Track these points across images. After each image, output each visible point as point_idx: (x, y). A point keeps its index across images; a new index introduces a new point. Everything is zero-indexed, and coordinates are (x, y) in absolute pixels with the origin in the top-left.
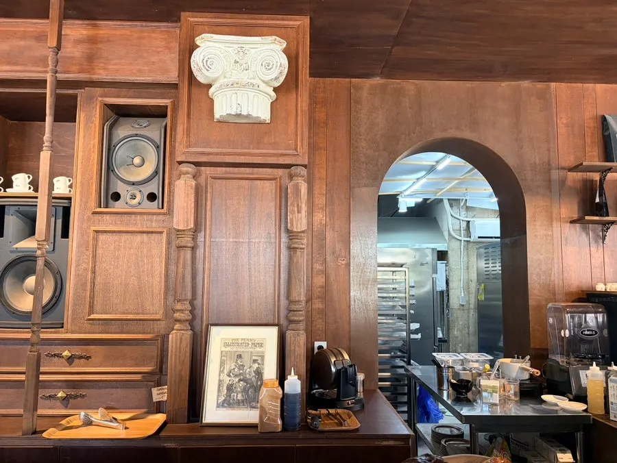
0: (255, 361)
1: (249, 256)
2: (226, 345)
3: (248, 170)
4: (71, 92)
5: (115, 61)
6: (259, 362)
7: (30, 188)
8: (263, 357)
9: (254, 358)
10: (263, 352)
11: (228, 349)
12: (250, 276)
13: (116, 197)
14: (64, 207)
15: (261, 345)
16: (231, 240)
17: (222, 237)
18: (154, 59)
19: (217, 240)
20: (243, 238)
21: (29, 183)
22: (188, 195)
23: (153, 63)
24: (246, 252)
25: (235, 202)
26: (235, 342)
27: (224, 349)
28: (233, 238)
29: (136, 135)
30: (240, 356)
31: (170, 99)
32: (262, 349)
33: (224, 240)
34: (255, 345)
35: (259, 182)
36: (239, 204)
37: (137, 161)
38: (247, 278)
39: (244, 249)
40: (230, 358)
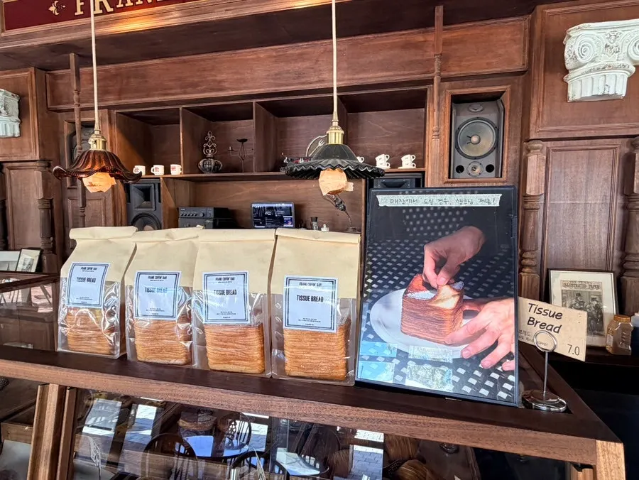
0: (593, 299)
1: (585, 215)
2: (565, 285)
3: (586, 142)
4: (423, 87)
5: (467, 58)
6: (597, 300)
7: (388, 165)
8: (600, 297)
9: (593, 297)
10: (600, 292)
11: (568, 288)
12: (585, 232)
13: (460, 169)
14: (416, 179)
15: (598, 287)
16: (569, 202)
17: (560, 200)
18: (501, 51)
19: (556, 202)
20: (580, 200)
21: (387, 161)
22: (540, 166)
23: (500, 55)
24: (582, 213)
25: (573, 169)
26: (573, 284)
27: (564, 288)
28: (570, 200)
29: (478, 118)
30: (579, 295)
31: (507, 85)
32: (599, 290)
33: (562, 202)
34: (591, 287)
35: (597, 151)
36: (577, 172)
37: (475, 139)
38: (582, 233)
39: (580, 210)
40: (571, 296)
